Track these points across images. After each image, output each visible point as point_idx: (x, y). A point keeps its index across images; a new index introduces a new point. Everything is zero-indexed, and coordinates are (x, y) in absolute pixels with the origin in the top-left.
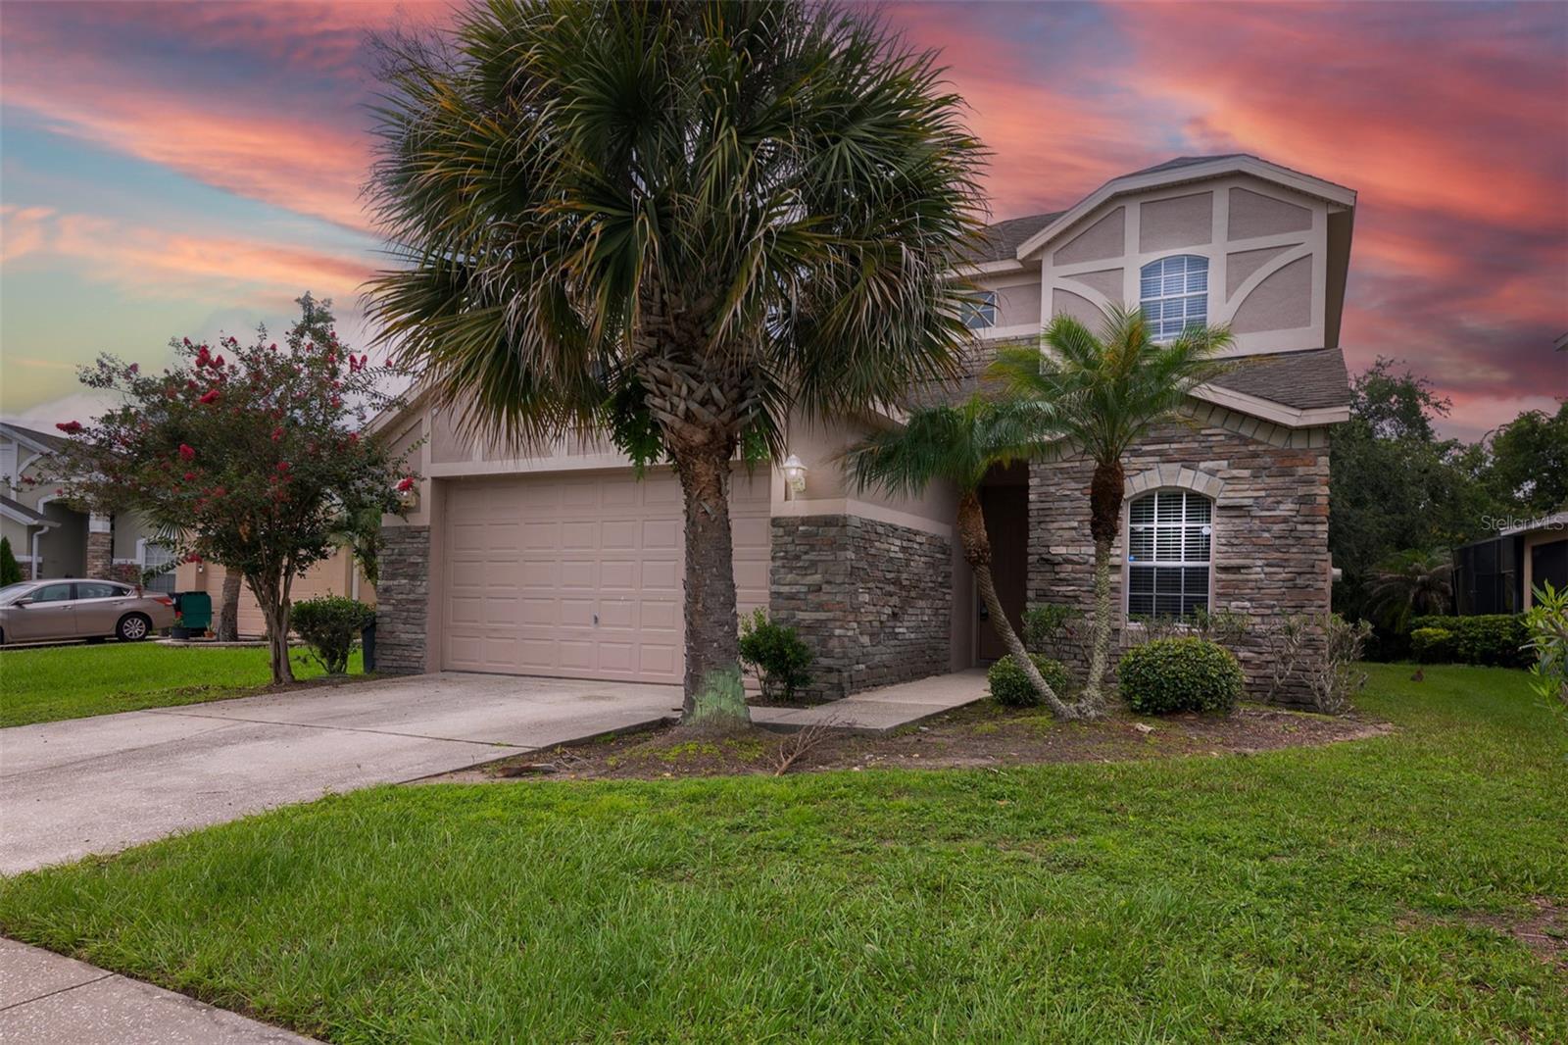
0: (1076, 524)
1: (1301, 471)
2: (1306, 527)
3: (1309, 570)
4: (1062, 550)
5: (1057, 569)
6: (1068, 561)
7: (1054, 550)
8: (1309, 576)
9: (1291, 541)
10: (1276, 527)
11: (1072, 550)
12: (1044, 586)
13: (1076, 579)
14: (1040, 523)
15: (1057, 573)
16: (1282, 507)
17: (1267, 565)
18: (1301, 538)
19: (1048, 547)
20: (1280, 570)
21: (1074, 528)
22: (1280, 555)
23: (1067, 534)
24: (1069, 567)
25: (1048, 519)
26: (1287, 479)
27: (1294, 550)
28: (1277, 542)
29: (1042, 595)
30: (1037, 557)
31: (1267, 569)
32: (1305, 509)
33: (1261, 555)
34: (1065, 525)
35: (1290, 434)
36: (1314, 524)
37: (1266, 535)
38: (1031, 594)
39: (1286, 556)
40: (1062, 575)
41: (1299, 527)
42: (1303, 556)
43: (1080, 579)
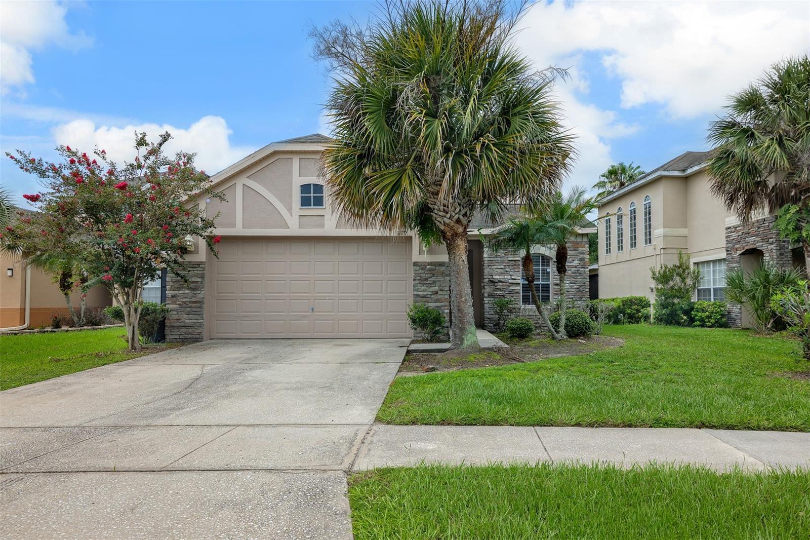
0: (503, 267)
1: (580, 249)
2: (582, 269)
3: (584, 285)
4: (498, 277)
5: (496, 284)
6: (500, 281)
7: (495, 277)
8: (584, 287)
9: (578, 274)
10: (573, 269)
11: (502, 277)
12: (491, 291)
13: (503, 289)
14: (489, 266)
15: (496, 286)
16: (575, 262)
17: (571, 283)
18: (580, 273)
19: (492, 276)
20: (574, 285)
21: (502, 268)
22: (574, 279)
23: (500, 271)
24: (501, 284)
25: (492, 264)
26: (576, 252)
27: (579, 278)
28: (573, 274)
29: (490, 295)
30: (488, 280)
31: (570, 285)
32: (582, 263)
33: (568, 279)
34: (499, 267)
35: (577, 236)
36: (585, 268)
37: (570, 272)
38: (486, 295)
39: (576, 280)
40: (498, 287)
41: (580, 269)
42: (581, 280)
43: (505, 288)
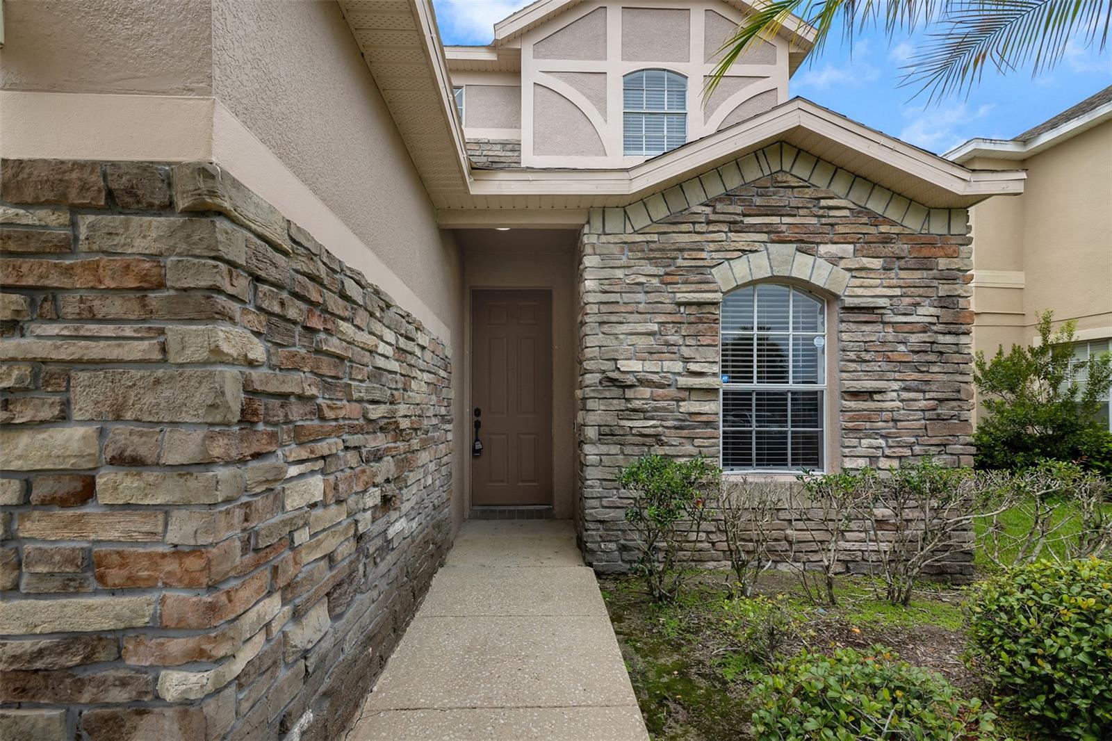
0: (655, 328)
1: (943, 263)
2: (949, 339)
3: (955, 395)
4: (636, 366)
5: (629, 393)
6: (643, 382)
7: (624, 365)
8: (954, 404)
9: (932, 357)
10: (914, 338)
11: (651, 366)
12: (610, 419)
13: (656, 409)
14: (601, 323)
15: (628, 400)
16: (920, 310)
17: (905, 389)
18: (941, 353)
19: (615, 360)
20: (920, 396)
21: (652, 334)
22: (919, 376)
23: (643, 342)
24: (646, 392)
25: (613, 318)
26: (925, 274)
27: (935, 369)
28: (916, 357)
29: (607, 434)
30: (599, 376)
31: (905, 395)
32: (947, 315)
33: (897, 375)
34: (641, 328)
35: (929, 214)
36: (957, 334)
37: (902, 348)
38: (591, 433)
39: (928, 377)
40: (637, 404)
41: (941, 339)
42: (945, 377)
43: (664, 409)
